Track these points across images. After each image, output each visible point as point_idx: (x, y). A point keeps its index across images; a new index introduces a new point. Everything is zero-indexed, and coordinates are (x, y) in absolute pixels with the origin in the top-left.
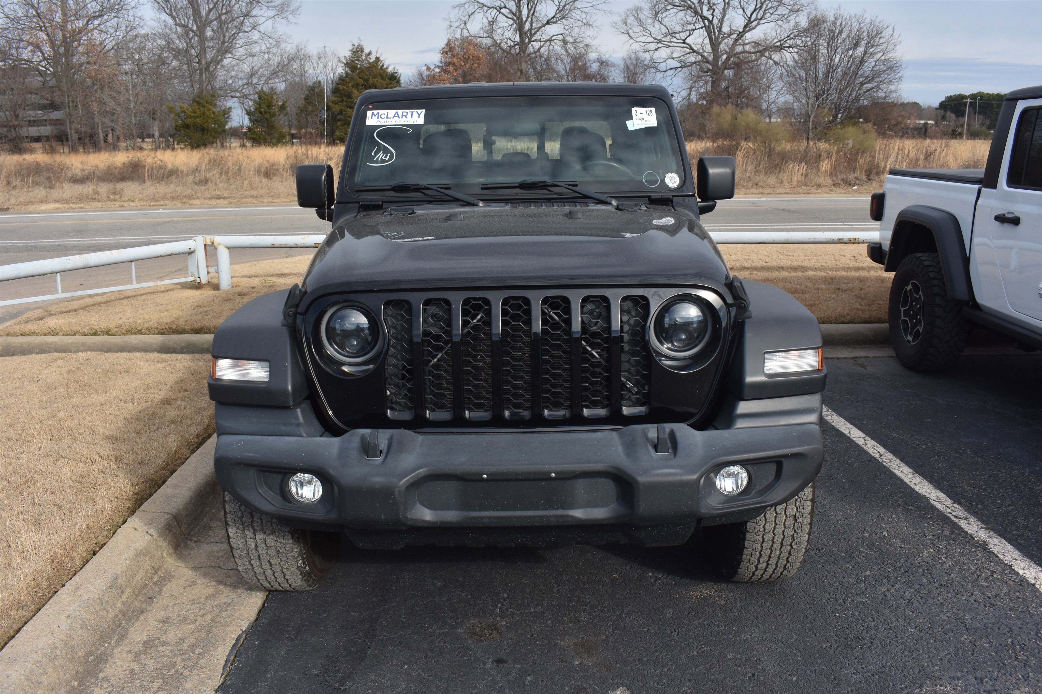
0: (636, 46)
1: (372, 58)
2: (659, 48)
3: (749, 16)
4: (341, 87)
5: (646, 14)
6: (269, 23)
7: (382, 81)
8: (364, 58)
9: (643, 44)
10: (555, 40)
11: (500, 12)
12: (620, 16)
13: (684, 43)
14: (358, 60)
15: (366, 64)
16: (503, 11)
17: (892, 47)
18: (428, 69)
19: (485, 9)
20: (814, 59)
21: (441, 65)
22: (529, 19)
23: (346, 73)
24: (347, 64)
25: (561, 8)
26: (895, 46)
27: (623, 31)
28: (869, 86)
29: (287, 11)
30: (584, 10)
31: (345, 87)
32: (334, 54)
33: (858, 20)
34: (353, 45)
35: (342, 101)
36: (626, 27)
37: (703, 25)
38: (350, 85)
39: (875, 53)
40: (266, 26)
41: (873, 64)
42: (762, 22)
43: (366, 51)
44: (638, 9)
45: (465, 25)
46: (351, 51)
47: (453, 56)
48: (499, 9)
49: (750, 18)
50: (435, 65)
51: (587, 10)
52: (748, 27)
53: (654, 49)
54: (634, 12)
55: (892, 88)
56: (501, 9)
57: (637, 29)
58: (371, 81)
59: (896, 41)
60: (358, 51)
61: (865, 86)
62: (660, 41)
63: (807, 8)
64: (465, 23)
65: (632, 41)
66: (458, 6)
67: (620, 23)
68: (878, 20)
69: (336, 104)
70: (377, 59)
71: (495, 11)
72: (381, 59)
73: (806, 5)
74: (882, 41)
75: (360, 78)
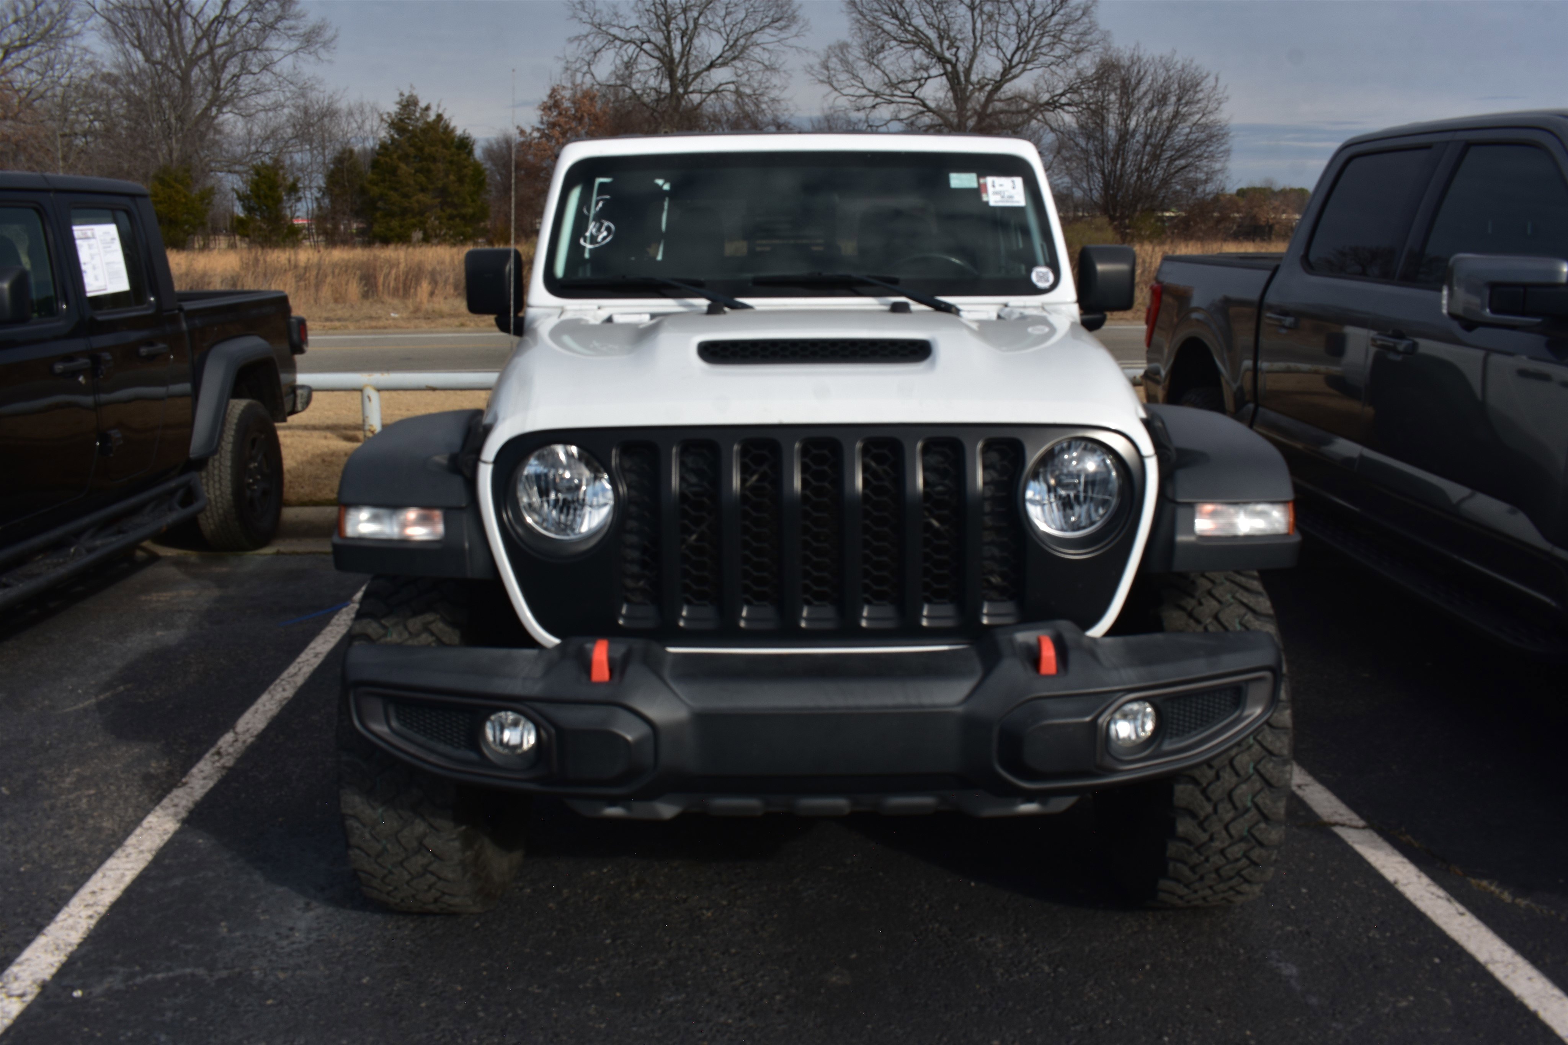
0: (843, 102)
1: (432, 117)
2: (877, 104)
3: (1009, 57)
4: (382, 160)
5: (855, 53)
6: (289, 61)
7: (445, 151)
8: (418, 115)
9: (854, 99)
10: (723, 90)
11: (641, 49)
12: (818, 56)
13: (913, 97)
14: (409, 119)
15: (420, 124)
16: (646, 46)
17: (1215, 105)
18: (522, 132)
19: (618, 43)
20: (1102, 123)
21: (542, 127)
22: (684, 60)
23: (392, 137)
24: (392, 125)
25: (731, 43)
26: (1220, 103)
27: (821, 78)
28: (1183, 162)
29: (317, 43)
30: (765, 46)
31: (387, 159)
32: (374, 109)
33: (1164, 66)
34: (401, 95)
35: (384, 181)
36: (826, 72)
37: (942, 71)
38: (395, 156)
39: (1190, 114)
40: (285, 65)
41: (1188, 130)
42: (1029, 66)
43: (423, 104)
44: (843, 47)
45: (589, 68)
46: (398, 103)
47: (560, 114)
48: (640, 44)
49: (1010, 61)
50: (533, 127)
51: (770, 47)
52: (1007, 74)
53: (870, 105)
54: (838, 51)
55: (1217, 166)
56: (643, 43)
57: (843, 77)
58: (427, 150)
59: (1220, 96)
60: (409, 104)
61: (1177, 162)
62: (877, 95)
63: (1097, 46)
64: (589, 65)
65: (836, 94)
66: (577, 38)
67: (817, 67)
68: (1194, 65)
69: (376, 184)
70: (439, 117)
71: (633, 47)
72: (446, 116)
73: (1095, 42)
74: (1200, 95)
75: (411, 146)
